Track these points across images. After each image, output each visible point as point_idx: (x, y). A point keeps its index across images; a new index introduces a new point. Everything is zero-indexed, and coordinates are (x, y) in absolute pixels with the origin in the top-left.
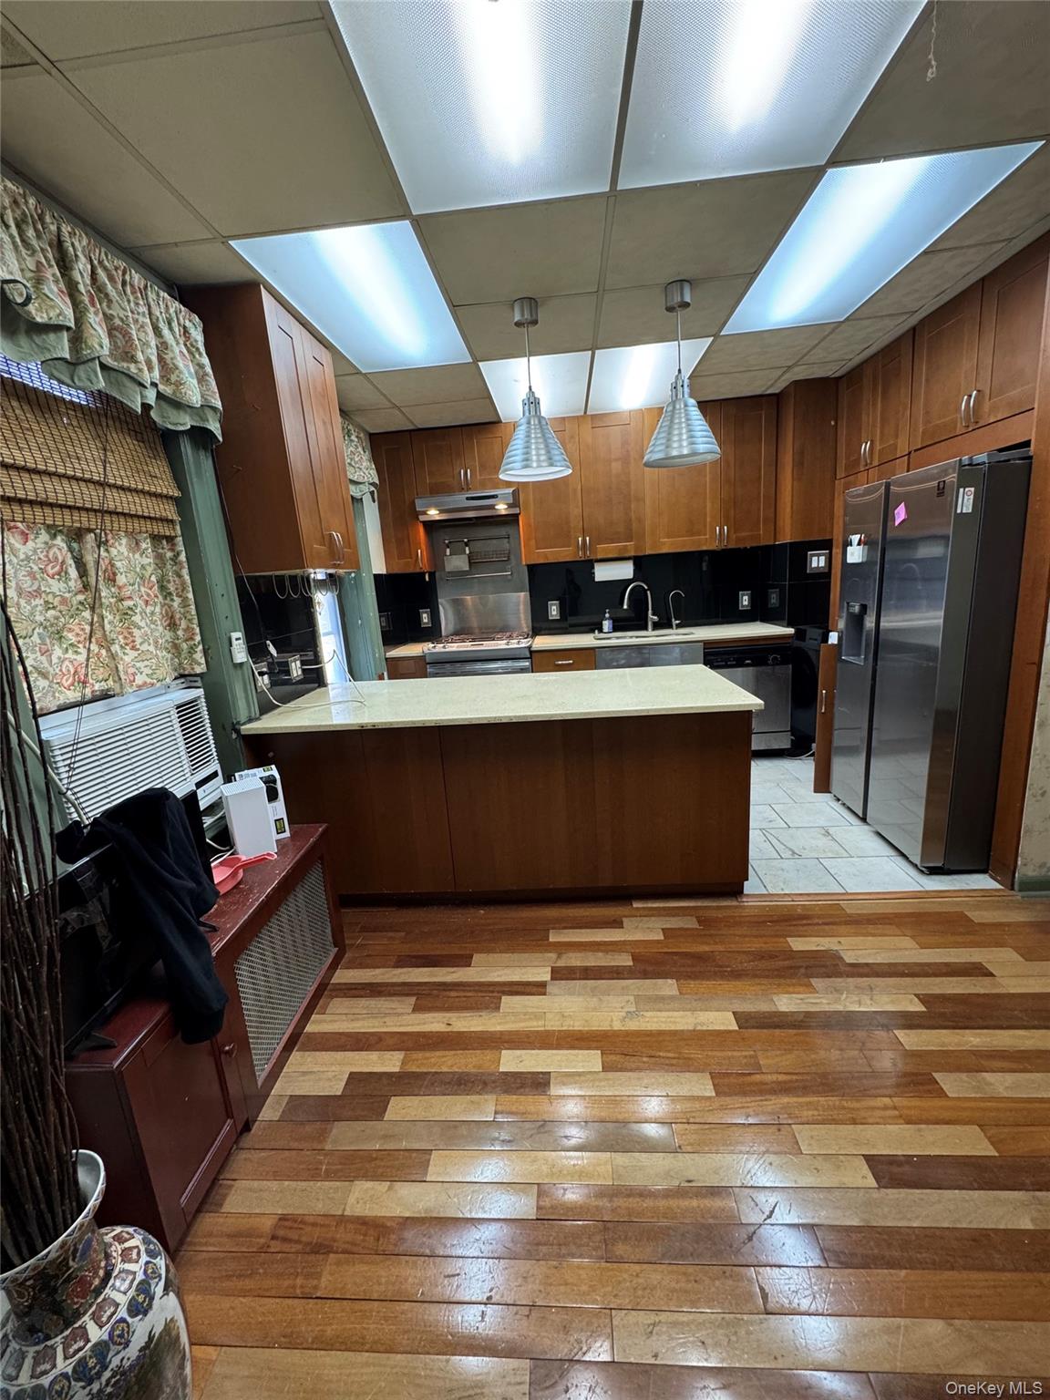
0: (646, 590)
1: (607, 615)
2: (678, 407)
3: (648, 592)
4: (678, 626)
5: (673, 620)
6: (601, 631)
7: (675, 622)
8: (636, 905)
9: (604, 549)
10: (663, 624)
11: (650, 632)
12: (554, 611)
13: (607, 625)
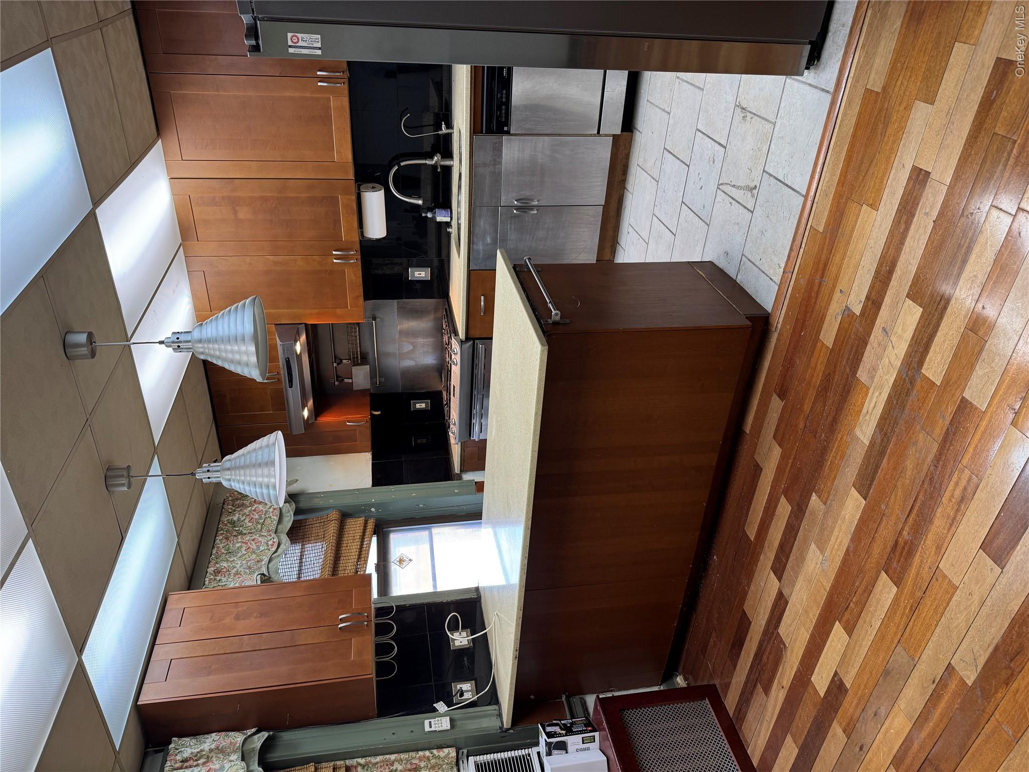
0: (400, 167)
1: (429, 215)
2: (201, 350)
3: (402, 164)
4: (449, 126)
5: (440, 132)
6: (448, 224)
7: (444, 130)
8: (748, 429)
9: (347, 233)
10: (444, 147)
11: (455, 163)
12: (421, 274)
13: (442, 218)
